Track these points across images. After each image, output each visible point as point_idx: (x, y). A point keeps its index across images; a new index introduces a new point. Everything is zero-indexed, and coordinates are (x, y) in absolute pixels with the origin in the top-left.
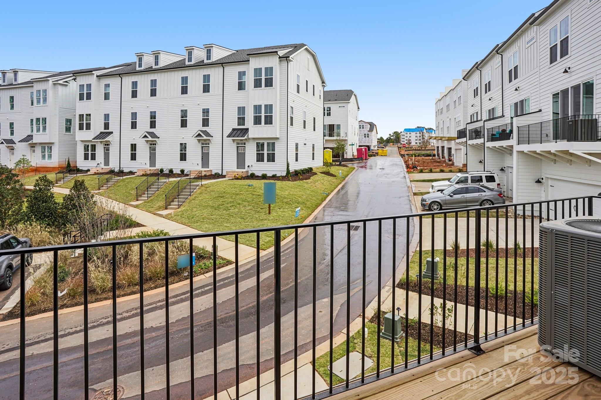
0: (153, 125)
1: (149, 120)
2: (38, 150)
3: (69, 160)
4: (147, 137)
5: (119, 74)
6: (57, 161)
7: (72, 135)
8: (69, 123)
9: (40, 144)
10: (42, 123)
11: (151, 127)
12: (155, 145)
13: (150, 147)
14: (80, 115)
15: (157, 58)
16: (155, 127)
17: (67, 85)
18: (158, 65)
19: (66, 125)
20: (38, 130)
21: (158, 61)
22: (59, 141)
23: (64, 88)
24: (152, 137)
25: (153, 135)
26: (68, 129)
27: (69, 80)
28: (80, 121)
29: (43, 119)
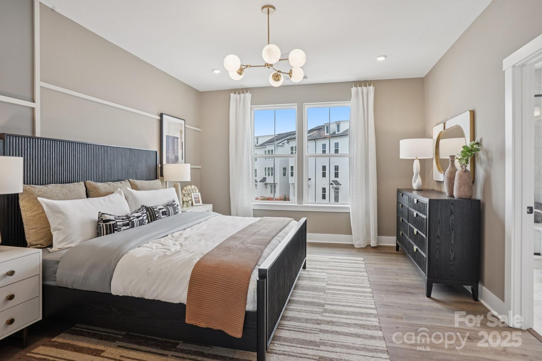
0: (336, 175)
1: (340, 172)
2: (269, 187)
3: (285, 195)
4: (333, 185)
5: (314, 139)
6: (279, 196)
7: (287, 178)
8: (285, 170)
9: (270, 183)
10: (271, 170)
11: (336, 177)
12: (338, 190)
13: (335, 191)
14: (291, 167)
15: (338, 126)
16: (338, 177)
17: (283, 146)
18: (339, 131)
19: (283, 172)
20: (269, 175)
21: (339, 129)
22: (280, 182)
23: (282, 148)
24: (336, 185)
25: (337, 183)
26: (284, 174)
27: (285, 143)
28: (291, 170)
29: (271, 168)
